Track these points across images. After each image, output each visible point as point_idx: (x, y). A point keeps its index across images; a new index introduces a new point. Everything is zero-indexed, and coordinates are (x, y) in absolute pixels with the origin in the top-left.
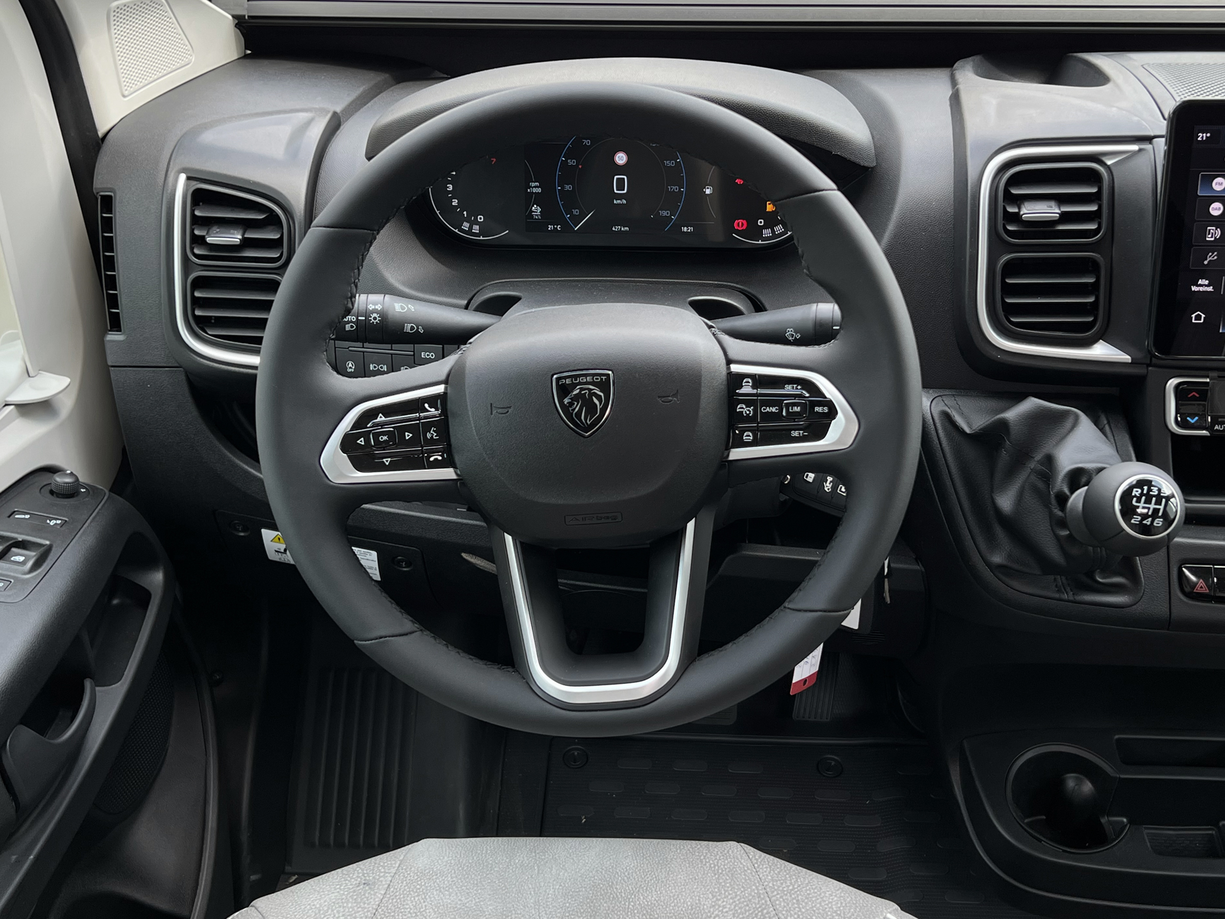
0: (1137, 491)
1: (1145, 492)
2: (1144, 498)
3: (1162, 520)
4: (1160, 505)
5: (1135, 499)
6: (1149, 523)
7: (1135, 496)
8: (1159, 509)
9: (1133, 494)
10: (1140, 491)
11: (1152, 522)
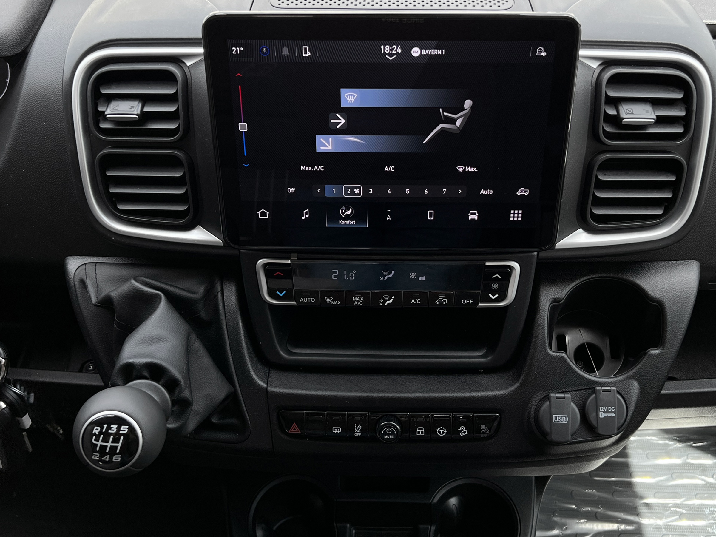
0: (97, 429)
1: (104, 431)
2: (102, 436)
3: (120, 456)
4: (118, 443)
5: (94, 437)
6: (107, 460)
7: (95, 434)
8: (117, 447)
9: (93, 433)
10: (99, 428)
11: (111, 458)
